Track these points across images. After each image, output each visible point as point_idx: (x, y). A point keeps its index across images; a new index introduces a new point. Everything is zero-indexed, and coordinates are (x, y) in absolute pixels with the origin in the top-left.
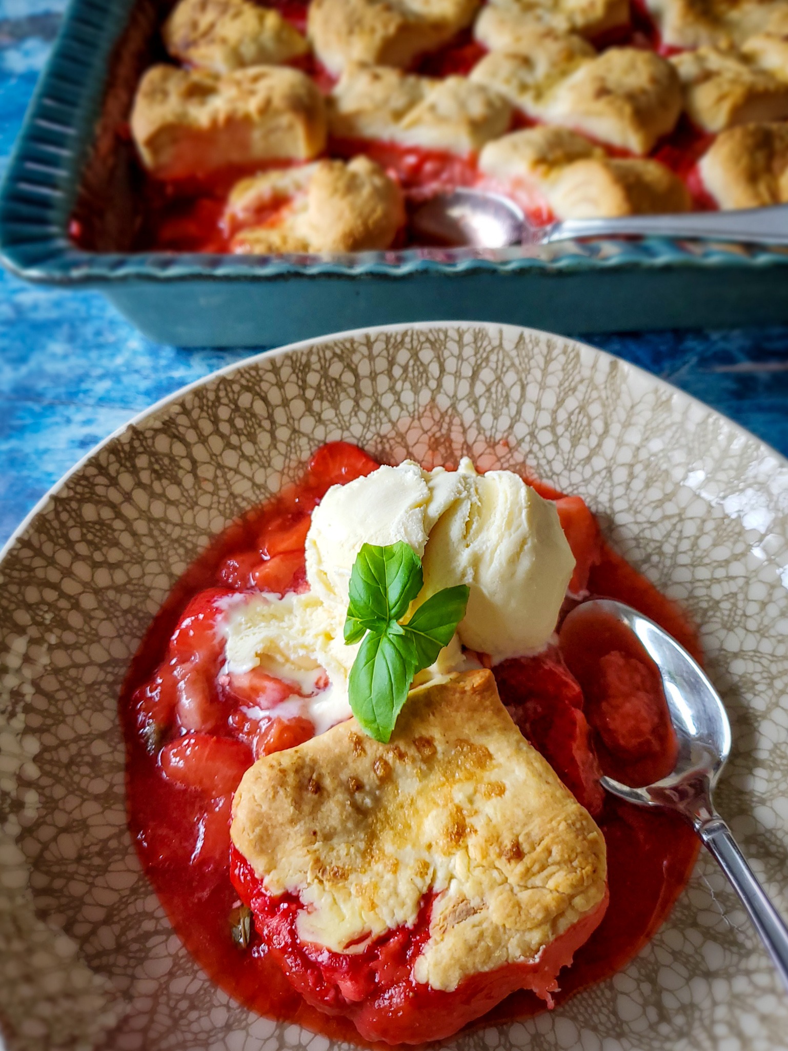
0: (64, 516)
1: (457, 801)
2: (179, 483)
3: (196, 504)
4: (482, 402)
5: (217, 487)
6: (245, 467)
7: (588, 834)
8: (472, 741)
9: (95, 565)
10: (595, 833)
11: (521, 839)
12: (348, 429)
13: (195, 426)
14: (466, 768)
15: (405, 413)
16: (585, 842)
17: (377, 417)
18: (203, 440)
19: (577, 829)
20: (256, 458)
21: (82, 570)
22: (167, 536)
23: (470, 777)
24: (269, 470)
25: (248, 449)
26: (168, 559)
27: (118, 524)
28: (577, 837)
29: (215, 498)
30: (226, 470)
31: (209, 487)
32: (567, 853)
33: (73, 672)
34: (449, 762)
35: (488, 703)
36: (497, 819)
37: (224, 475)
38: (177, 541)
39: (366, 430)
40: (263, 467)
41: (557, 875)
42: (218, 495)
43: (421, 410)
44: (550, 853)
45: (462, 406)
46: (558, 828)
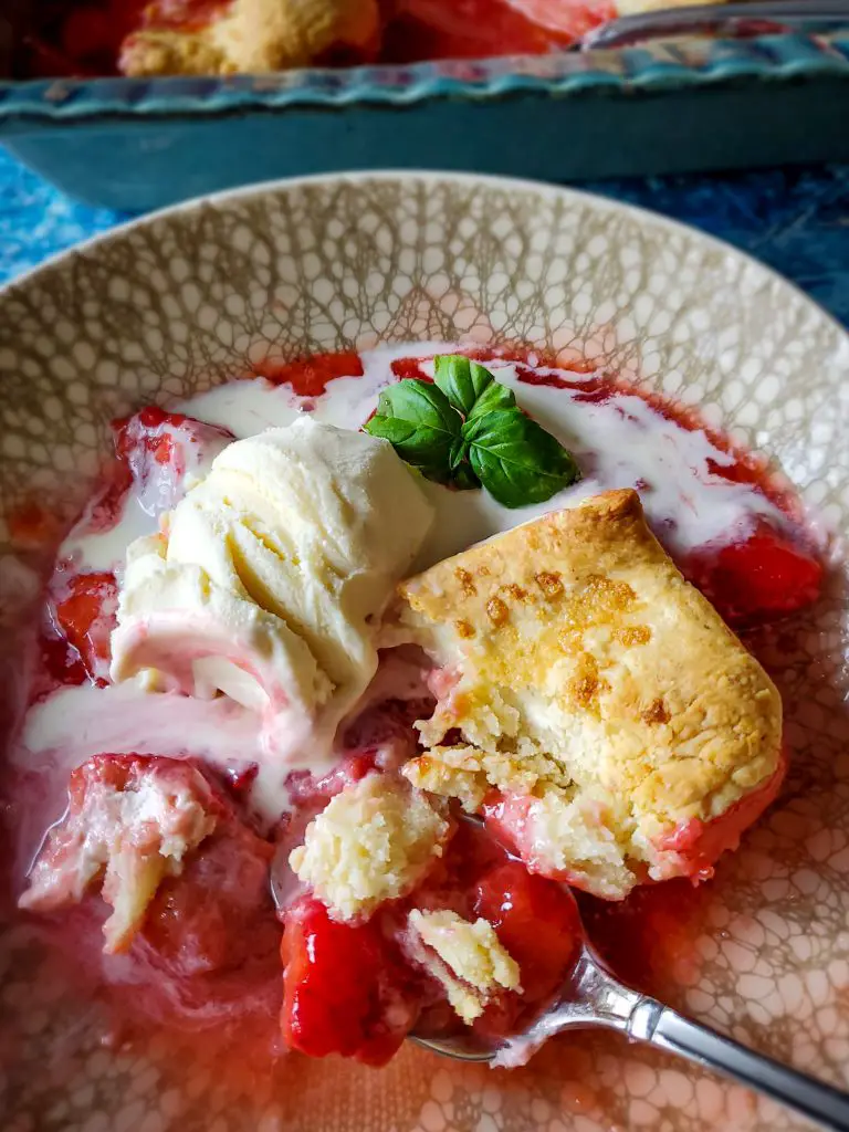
0: (84, 282)
1: (588, 649)
2: (246, 296)
3: (258, 330)
4: (677, 354)
5: (292, 320)
6: (337, 310)
7: (758, 690)
8: (609, 577)
9: (103, 355)
10: (767, 691)
11: (667, 697)
12: (487, 314)
13: (291, 231)
14: (601, 609)
15: (569, 323)
16: (751, 702)
17: (532, 313)
18: (297, 253)
19: (742, 686)
20: (356, 303)
21: (85, 355)
22: (206, 354)
23: (606, 619)
24: (366, 326)
25: (351, 287)
26: (196, 382)
27: (151, 318)
28: (741, 696)
29: (285, 334)
30: (312, 303)
31: (282, 316)
32: (728, 715)
33: (22, 468)
34: (581, 602)
35: (629, 530)
36: (637, 672)
37: (307, 309)
38: (216, 366)
39: (510, 324)
40: (359, 317)
41: (712, 742)
42: (289, 330)
43: (593, 328)
44: (705, 714)
45: (649, 347)
46: (716, 685)
